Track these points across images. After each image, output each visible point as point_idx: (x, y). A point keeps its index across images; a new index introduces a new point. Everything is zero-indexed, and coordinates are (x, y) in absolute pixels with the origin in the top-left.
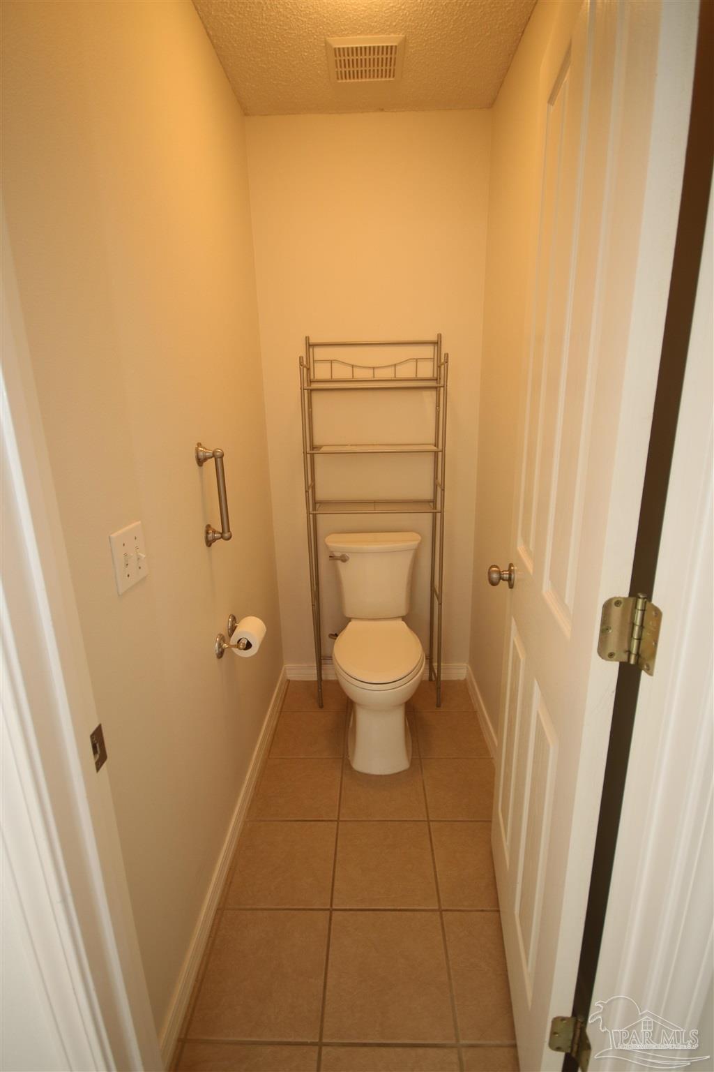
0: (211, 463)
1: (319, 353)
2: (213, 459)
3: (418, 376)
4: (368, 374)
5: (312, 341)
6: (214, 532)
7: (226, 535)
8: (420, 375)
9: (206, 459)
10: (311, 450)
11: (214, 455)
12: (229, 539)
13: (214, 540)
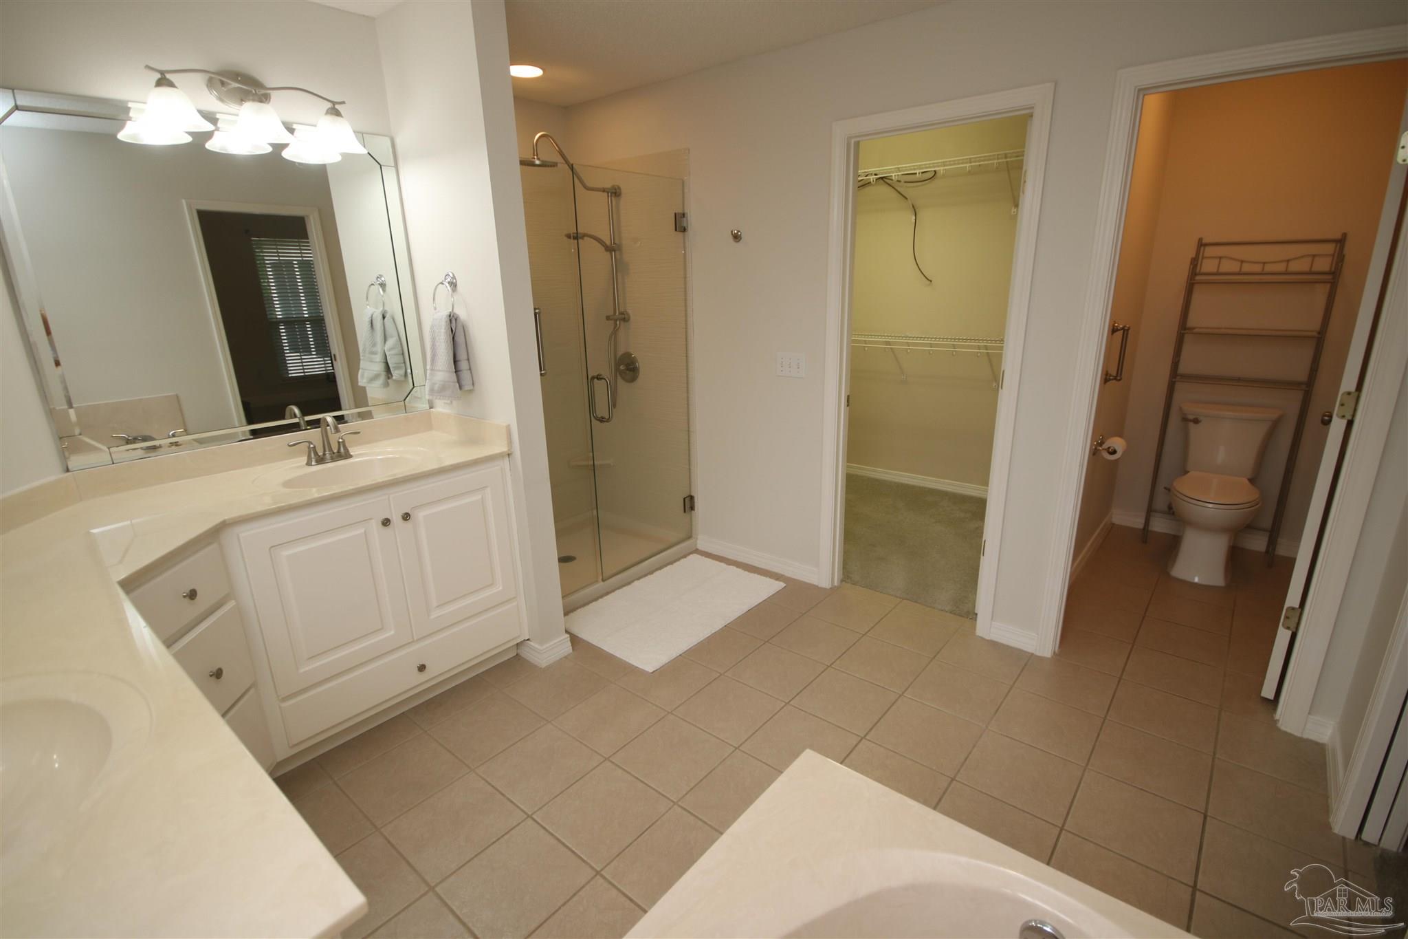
0: (1119, 334)
1: (1209, 251)
2: (1122, 331)
3: (1313, 269)
4: (1257, 268)
5: (1204, 241)
6: (1111, 376)
7: (1119, 378)
8: (1315, 269)
9: (1117, 330)
10: (1184, 329)
11: (1123, 329)
12: (1120, 380)
13: (1110, 380)
